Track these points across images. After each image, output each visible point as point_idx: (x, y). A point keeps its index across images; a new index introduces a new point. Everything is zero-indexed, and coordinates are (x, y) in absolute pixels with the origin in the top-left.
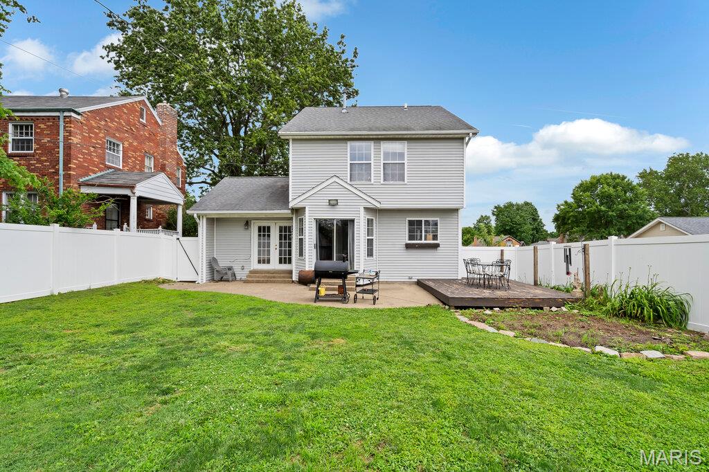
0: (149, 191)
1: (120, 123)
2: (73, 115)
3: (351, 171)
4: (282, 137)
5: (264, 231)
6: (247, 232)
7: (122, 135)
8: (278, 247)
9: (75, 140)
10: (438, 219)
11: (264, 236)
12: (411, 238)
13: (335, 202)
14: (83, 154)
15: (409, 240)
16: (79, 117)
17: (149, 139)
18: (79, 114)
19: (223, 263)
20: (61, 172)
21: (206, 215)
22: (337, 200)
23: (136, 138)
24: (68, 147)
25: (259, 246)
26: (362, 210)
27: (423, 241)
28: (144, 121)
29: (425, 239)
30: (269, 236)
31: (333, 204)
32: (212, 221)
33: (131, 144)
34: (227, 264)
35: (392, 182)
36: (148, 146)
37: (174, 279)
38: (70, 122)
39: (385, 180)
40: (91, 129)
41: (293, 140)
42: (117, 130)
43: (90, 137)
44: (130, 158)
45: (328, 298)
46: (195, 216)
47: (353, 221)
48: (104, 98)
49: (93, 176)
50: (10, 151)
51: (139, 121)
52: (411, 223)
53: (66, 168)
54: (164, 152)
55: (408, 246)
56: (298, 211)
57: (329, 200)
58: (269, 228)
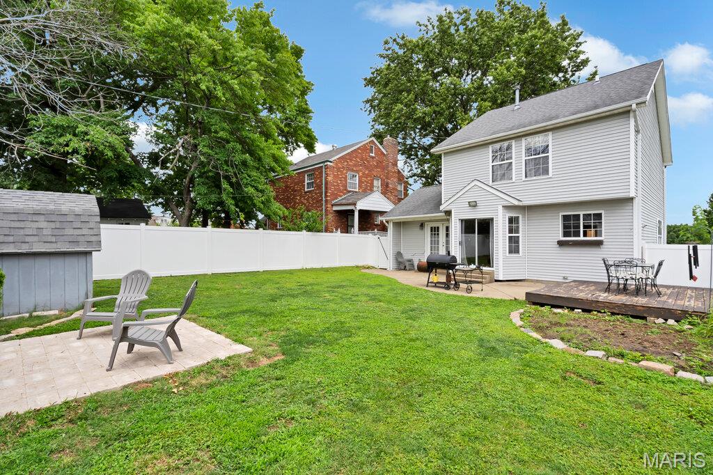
0: (366, 205)
1: (357, 161)
2: (329, 163)
3: (493, 172)
4: (436, 154)
5: (435, 231)
6: (421, 232)
7: (358, 169)
8: (445, 244)
9: (330, 178)
10: (602, 212)
11: (435, 234)
12: (566, 234)
13: (474, 204)
14: (334, 186)
15: (564, 236)
16: (331, 164)
17: (377, 167)
18: (331, 162)
19: (407, 256)
20: (324, 199)
21: (392, 220)
22: (476, 202)
23: (366, 167)
24: (326, 183)
25: (431, 244)
26: (500, 208)
27: (582, 238)
28: (373, 155)
29: (585, 235)
30: (438, 234)
31: (473, 205)
32: (399, 225)
33: (364, 174)
34: (410, 258)
35: (535, 178)
36: (376, 172)
37: (377, 267)
38: (327, 168)
39: (526, 177)
40: (338, 169)
41: (444, 153)
42: (355, 165)
43: (338, 175)
44: (363, 182)
45: (436, 285)
46: (384, 222)
47: (492, 219)
48: (349, 146)
49: (340, 198)
50: (306, 190)
51: (369, 156)
52: (566, 218)
53: (326, 196)
54: (388, 173)
55: (561, 244)
56: (448, 213)
57: (469, 202)
58: (438, 228)
